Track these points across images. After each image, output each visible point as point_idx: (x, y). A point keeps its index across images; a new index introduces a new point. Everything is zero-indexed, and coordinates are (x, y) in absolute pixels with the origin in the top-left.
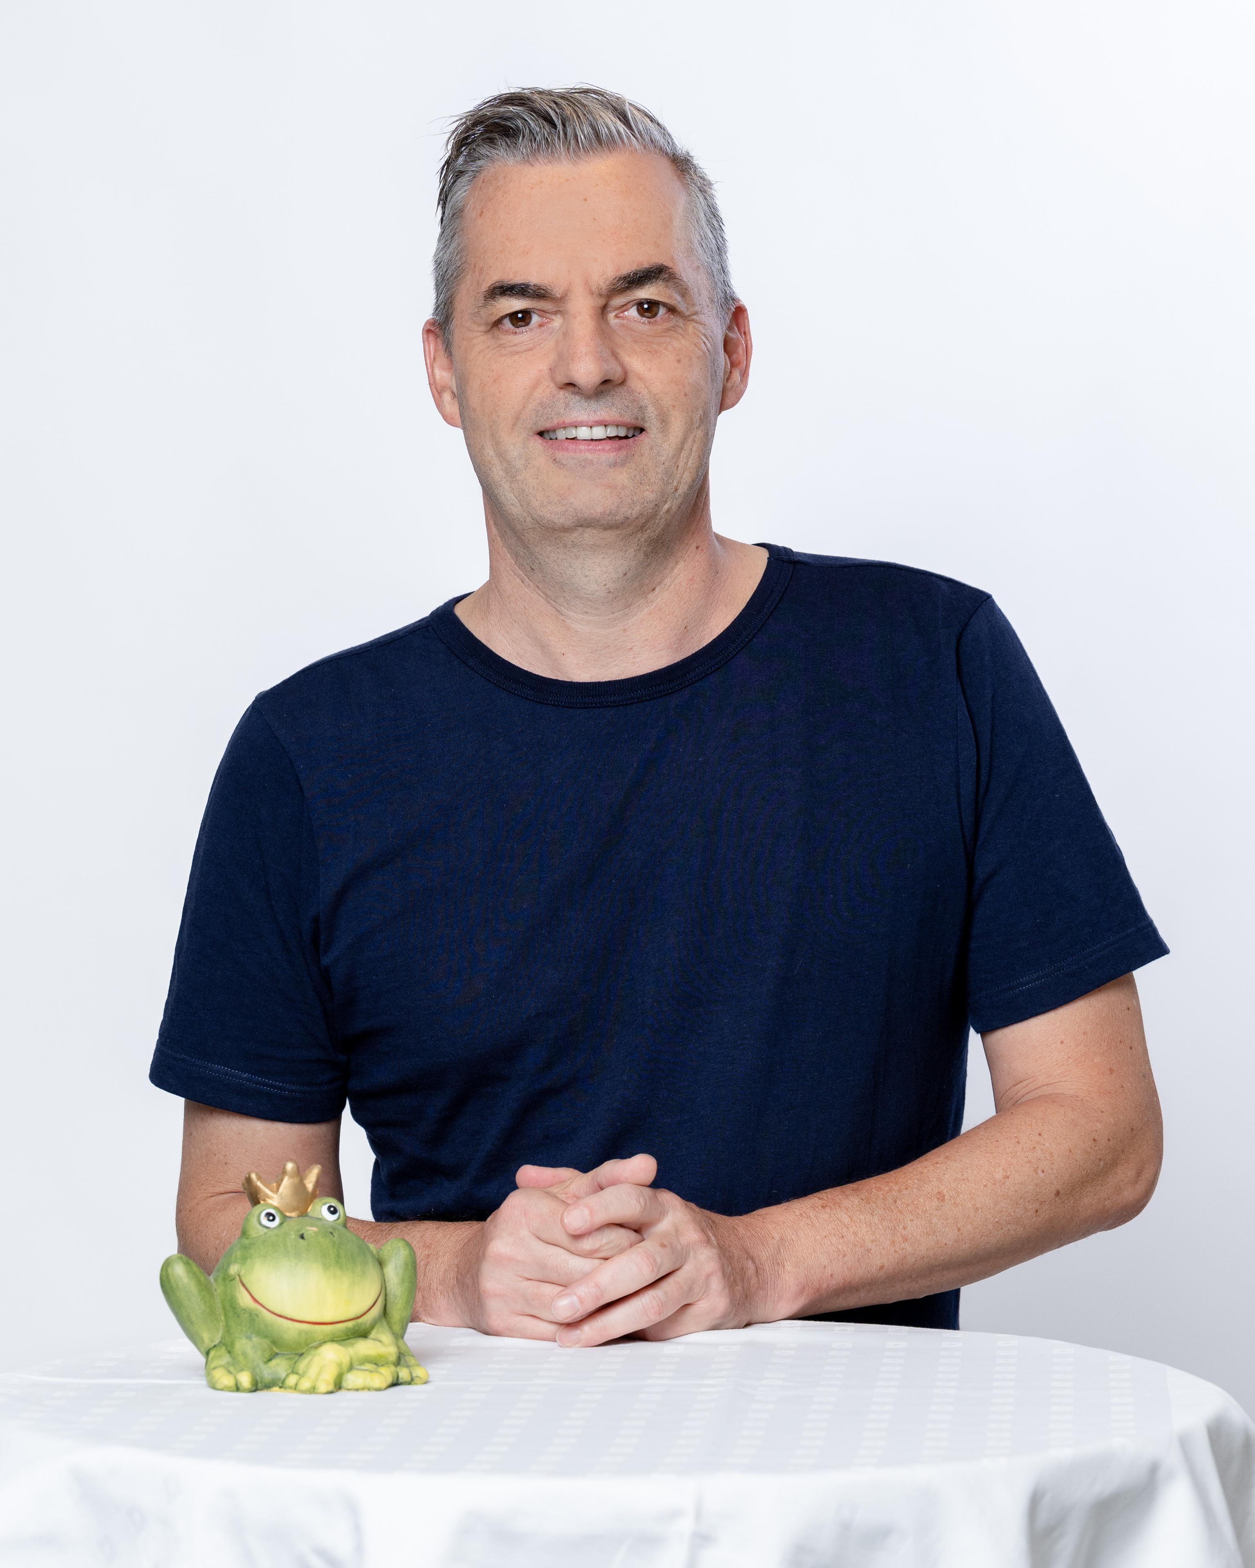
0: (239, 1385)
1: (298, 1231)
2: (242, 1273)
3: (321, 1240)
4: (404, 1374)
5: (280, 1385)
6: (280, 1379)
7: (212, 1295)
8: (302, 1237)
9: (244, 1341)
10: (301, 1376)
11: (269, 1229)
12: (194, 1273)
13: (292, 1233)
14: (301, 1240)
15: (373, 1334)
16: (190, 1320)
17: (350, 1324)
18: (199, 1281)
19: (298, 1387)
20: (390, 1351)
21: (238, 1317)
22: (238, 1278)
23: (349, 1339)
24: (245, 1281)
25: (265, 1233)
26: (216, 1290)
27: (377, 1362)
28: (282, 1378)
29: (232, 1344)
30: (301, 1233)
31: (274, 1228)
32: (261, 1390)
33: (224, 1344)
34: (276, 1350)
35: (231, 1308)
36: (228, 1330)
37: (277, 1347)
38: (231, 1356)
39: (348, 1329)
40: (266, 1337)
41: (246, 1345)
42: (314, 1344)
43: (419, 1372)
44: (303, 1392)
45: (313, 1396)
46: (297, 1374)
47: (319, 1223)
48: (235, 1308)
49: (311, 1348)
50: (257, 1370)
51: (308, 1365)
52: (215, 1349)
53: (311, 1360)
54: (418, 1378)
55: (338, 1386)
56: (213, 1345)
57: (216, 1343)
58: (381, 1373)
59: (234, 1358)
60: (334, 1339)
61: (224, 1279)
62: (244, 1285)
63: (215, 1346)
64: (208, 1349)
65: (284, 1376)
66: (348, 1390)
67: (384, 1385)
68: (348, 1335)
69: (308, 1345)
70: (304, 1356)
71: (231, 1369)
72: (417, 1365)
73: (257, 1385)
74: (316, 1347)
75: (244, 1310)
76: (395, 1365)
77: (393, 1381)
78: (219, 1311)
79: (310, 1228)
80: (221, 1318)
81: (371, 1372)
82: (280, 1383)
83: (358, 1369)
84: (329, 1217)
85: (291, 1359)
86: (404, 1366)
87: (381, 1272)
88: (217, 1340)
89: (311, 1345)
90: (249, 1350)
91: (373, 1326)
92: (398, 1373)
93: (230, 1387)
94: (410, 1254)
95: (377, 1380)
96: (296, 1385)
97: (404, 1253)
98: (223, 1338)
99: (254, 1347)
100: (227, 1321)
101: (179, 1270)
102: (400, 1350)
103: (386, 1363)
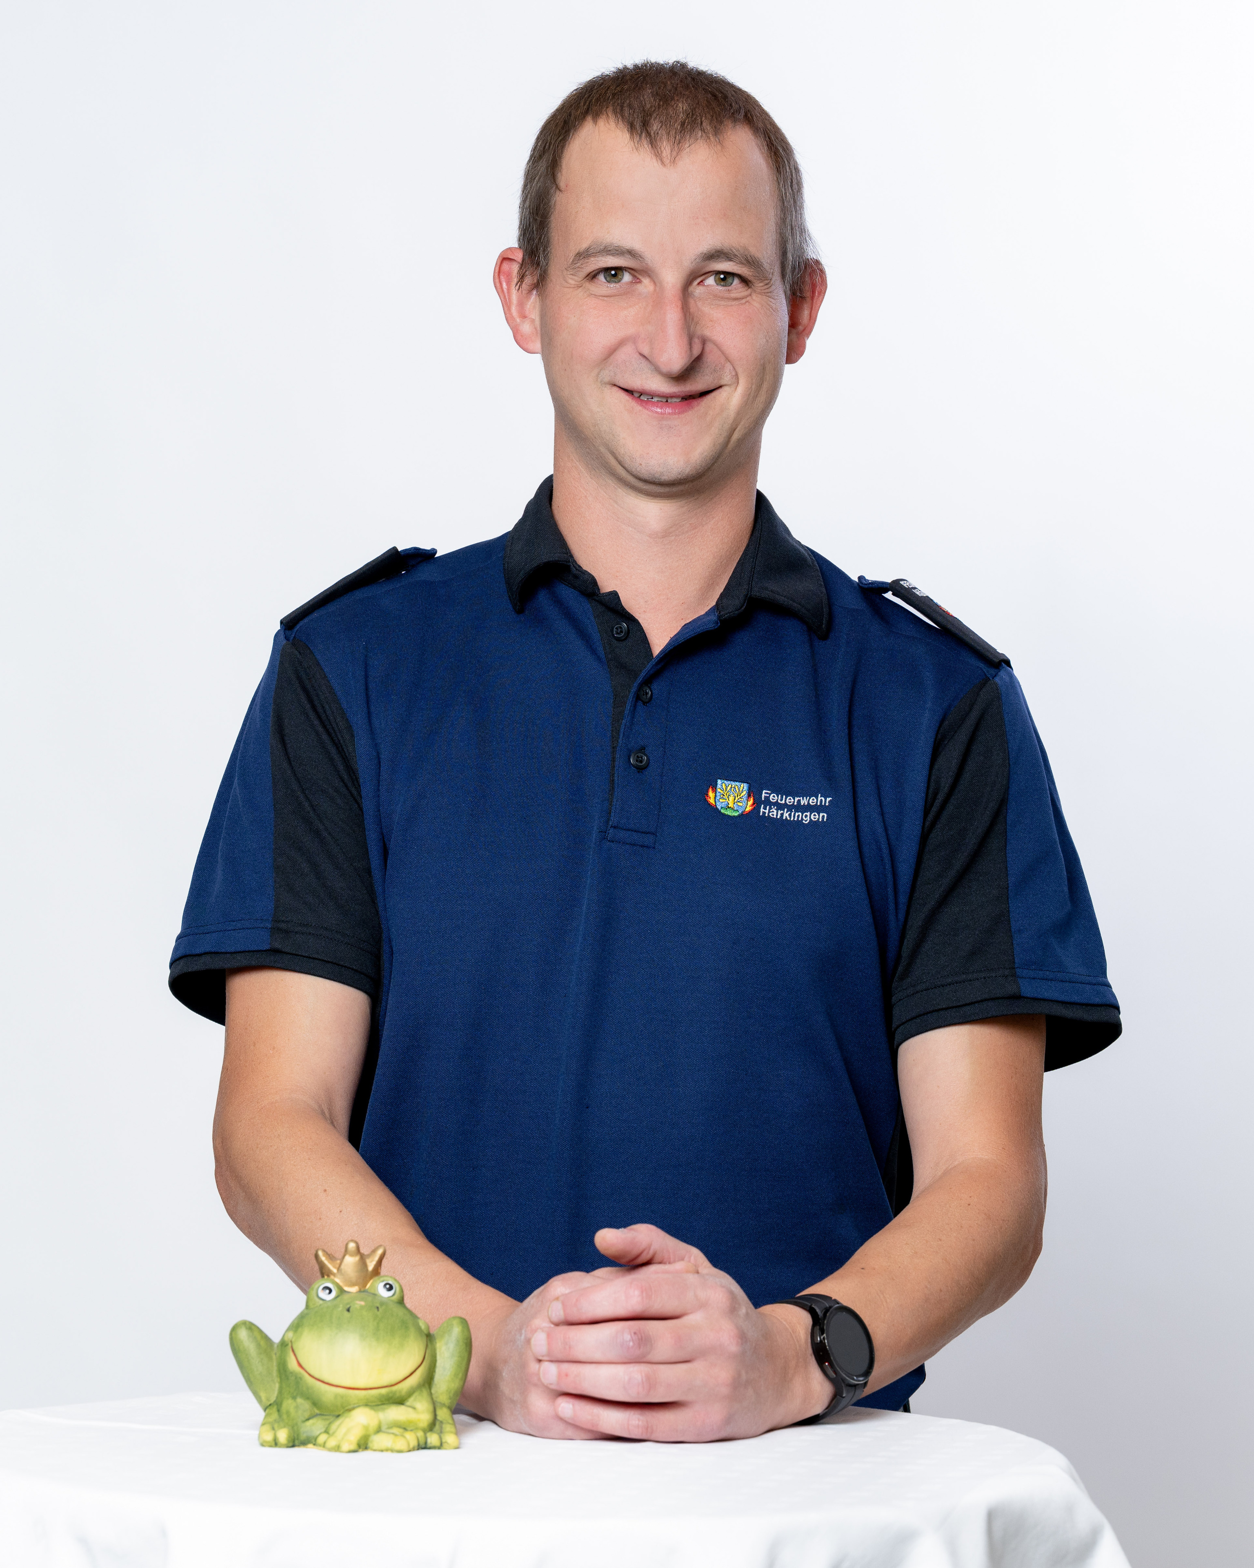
0: (277, 1441)
1: (348, 1304)
2: (293, 1340)
3: (364, 1313)
4: (433, 1439)
5: (314, 1442)
6: (313, 1437)
8: (348, 1310)
9: (291, 1402)
10: (331, 1435)
11: (325, 1302)
12: (255, 1338)
13: (341, 1306)
14: (346, 1313)
15: (410, 1402)
16: (249, 1380)
17: (384, 1391)
18: (259, 1346)
19: (327, 1445)
20: (425, 1418)
21: (288, 1379)
22: (290, 1345)
23: (383, 1404)
24: (294, 1348)
25: (320, 1305)
27: (404, 1427)
28: (316, 1437)
29: (282, 1403)
30: (348, 1306)
31: (329, 1301)
32: (299, 1446)
33: (277, 1404)
34: (317, 1411)
35: (283, 1371)
36: (280, 1390)
37: (317, 1408)
38: (279, 1414)
39: (382, 1396)
40: (309, 1400)
41: (292, 1406)
42: (349, 1407)
43: (451, 1439)
44: (330, 1450)
45: (337, 1454)
46: (328, 1433)
47: (370, 1299)
48: (285, 1371)
49: (347, 1410)
50: (295, 1428)
51: (340, 1426)
52: (270, 1407)
53: (343, 1422)
54: (446, 1444)
56: (269, 1403)
57: (272, 1402)
58: (406, 1438)
59: (280, 1416)
60: (370, 1404)
61: (283, 1346)
62: (293, 1351)
63: (270, 1405)
64: (265, 1407)
65: (318, 1433)
66: (375, 1450)
67: (408, 1448)
68: (382, 1401)
70: (340, 1417)
72: (451, 1432)
73: (294, 1441)
74: (350, 1410)
75: (291, 1373)
76: (425, 1431)
77: (419, 1445)
78: (275, 1373)
79: (358, 1302)
80: (277, 1380)
81: (396, 1435)
82: (313, 1441)
83: (384, 1432)
84: (384, 1293)
85: (327, 1419)
86: (435, 1432)
87: (427, 1346)
88: (273, 1399)
89: (347, 1408)
90: (292, 1410)
91: (411, 1393)
92: (426, 1438)
93: (269, 1442)
94: (463, 1331)
95: (400, 1444)
96: (325, 1443)
97: (457, 1330)
98: (277, 1397)
99: (297, 1407)
100: (281, 1383)
101: (243, 1334)
102: (439, 1418)
103: (415, 1429)
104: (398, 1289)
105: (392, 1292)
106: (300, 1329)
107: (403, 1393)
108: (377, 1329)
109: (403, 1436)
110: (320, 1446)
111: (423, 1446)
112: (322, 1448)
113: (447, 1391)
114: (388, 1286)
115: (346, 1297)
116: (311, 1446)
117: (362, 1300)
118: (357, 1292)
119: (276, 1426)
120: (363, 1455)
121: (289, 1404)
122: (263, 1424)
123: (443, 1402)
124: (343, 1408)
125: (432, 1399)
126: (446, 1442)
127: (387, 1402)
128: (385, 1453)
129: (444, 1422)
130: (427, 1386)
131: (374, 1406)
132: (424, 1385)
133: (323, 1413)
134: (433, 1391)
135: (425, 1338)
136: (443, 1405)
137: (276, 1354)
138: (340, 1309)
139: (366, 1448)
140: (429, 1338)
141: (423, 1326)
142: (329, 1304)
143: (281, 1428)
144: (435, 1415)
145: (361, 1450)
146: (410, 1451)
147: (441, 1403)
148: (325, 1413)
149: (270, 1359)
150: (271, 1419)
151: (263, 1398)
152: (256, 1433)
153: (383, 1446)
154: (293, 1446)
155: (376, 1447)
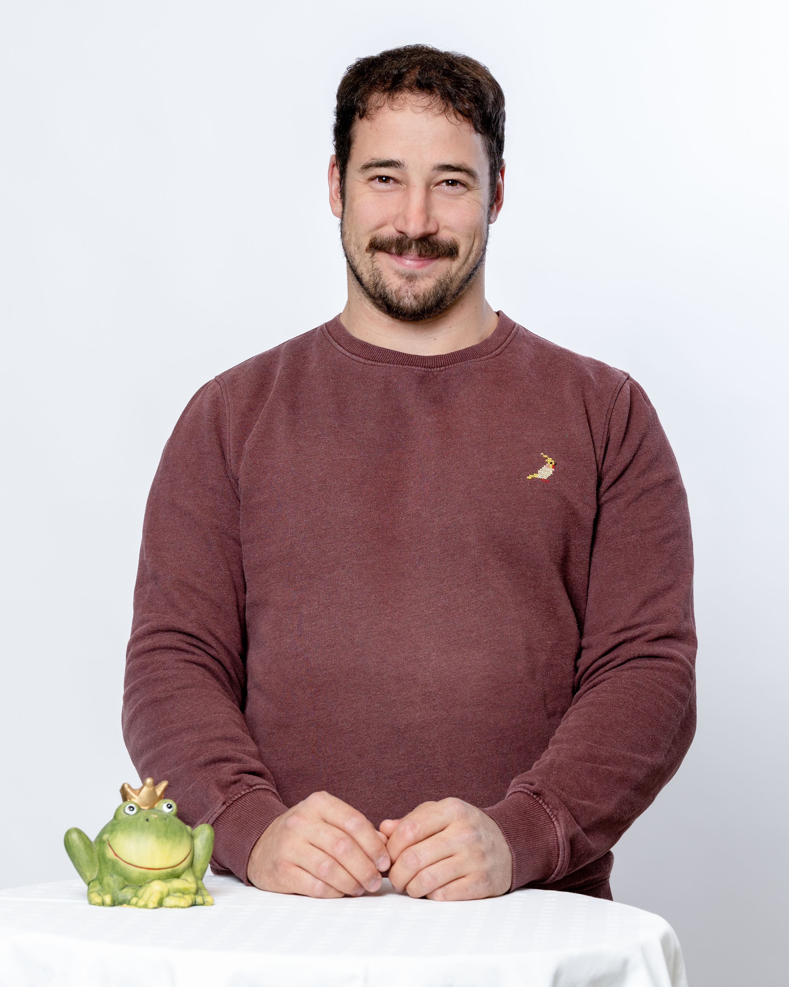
0: (104, 902)
1: (147, 817)
2: (110, 839)
3: (158, 822)
4: (199, 899)
5: (128, 903)
6: (127, 900)
7: (92, 851)
8: (146, 820)
9: (109, 877)
10: (140, 898)
11: (131, 816)
12: (81, 839)
13: (142, 818)
14: (146, 822)
15: (183, 876)
16: (79, 865)
17: (169, 870)
19: (137, 904)
20: (192, 886)
21: (106, 864)
22: (107, 842)
23: (168, 878)
24: (111, 844)
25: (127, 817)
26: (95, 848)
27: (183, 892)
28: (129, 899)
29: (102, 879)
31: (134, 815)
32: (117, 905)
33: (98, 879)
34: (127, 883)
35: (103, 859)
36: (100, 871)
37: (127, 882)
38: (101, 886)
39: (168, 873)
40: (121, 876)
41: (110, 880)
42: (148, 881)
43: (208, 899)
44: (140, 907)
46: (137, 897)
47: (159, 813)
48: (105, 859)
49: (147, 882)
50: (115, 894)
51: (144, 893)
52: (93, 882)
53: (146, 890)
55: (160, 904)
56: (92, 879)
57: (94, 878)
58: (185, 899)
59: (103, 887)
60: (160, 878)
61: (100, 842)
62: (110, 846)
63: (93, 880)
64: (89, 882)
65: (130, 897)
66: (167, 907)
67: (186, 905)
68: (168, 876)
69: (144, 881)
70: (142, 887)
71: (101, 893)
72: (208, 895)
73: (114, 903)
74: (149, 882)
75: (110, 860)
77: (192, 903)
78: (96, 860)
79: (152, 816)
80: (97, 864)
81: (180, 897)
83: (172, 896)
84: (168, 810)
85: (135, 888)
86: (200, 896)
88: (94, 877)
89: (146, 881)
90: (111, 883)
91: (183, 872)
92: (195, 899)
95: (183, 903)
97: (207, 832)
98: (98, 875)
99: (114, 881)
100: (100, 866)
101: (75, 836)
102: (199, 886)
103: (189, 893)
104: (175, 808)
105: (172, 809)
106: (114, 833)
107: (180, 871)
108: (166, 832)
109: (183, 897)
110: (133, 905)
111: (194, 904)
112: (134, 906)
113: (200, 869)
114: (169, 806)
115: (143, 812)
116: (125, 905)
117: (155, 814)
121: (108, 880)
125: (194, 875)
126: (207, 901)
127: (171, 877)
128: (173, 909)
129: (202, 889)
131: (164, 879)
132: (190, 865)
133: (131, 884)
134: (194, 870)
135: (190, 837)
138: (142, 820)
142: (133, 817)
143: (105, 894)
144: (197, 884)
145: (159, 907)
147: (198, 877)
151: (88, 877)
153: (172, 905)
154: (114, 905)
155: (167, 905)
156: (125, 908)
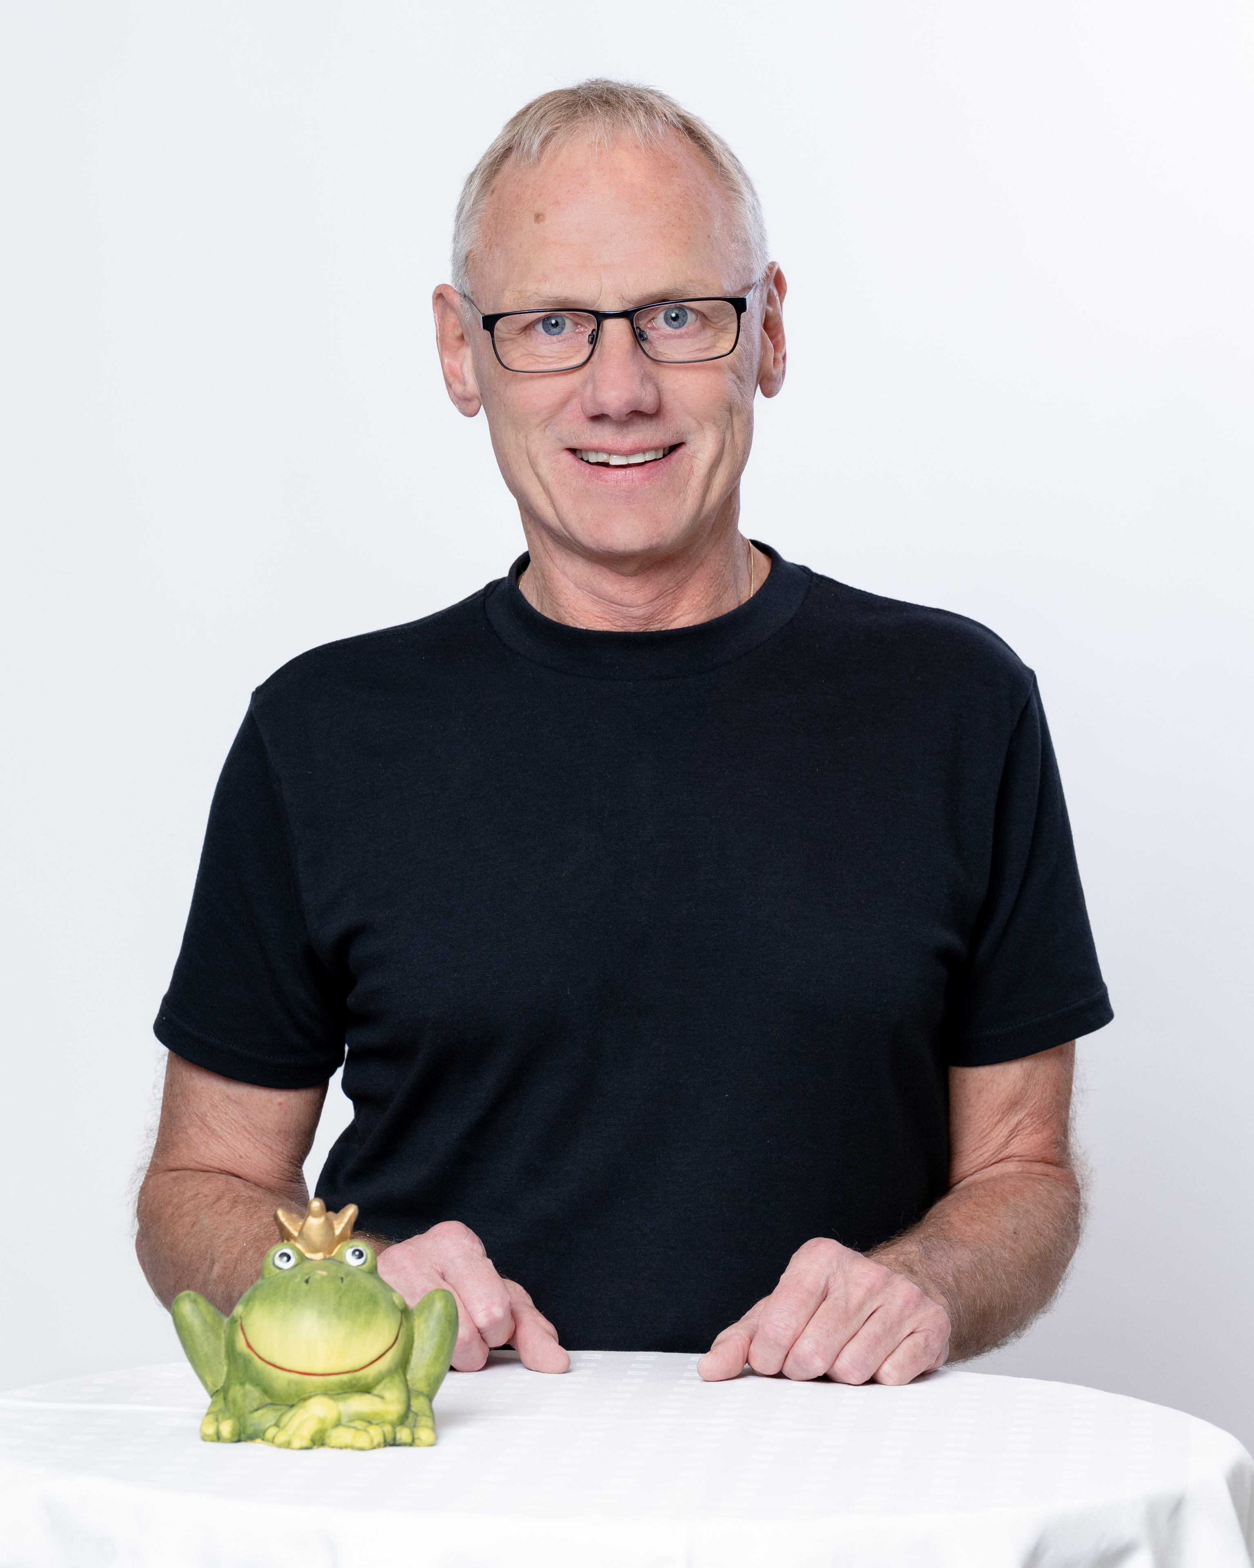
0: (220, 1435)
3: (325, 1285)
4: (404, 1434)
5: (263, 1437)
9: (239, 1388)
10: (281, 1429)
11: (281, 1271)
12: (200, 1312)
19: (274, 1440)
20: (394, 1409)
21: (236, 1360)
23: (345, 1393)
29: (228, 1390)
33: (224, 1390)
36: (229, 1375)
37: (268, 1397)
40: (259, 1387)
41: (240, 1393)
42: (305, 1396)
46: (279, 1426)
48: (234, 1352)
49: (301, 1400)
50: (242, 1420)
51: (292, 1418)
52: (216, 1394)
53: (296, 1413)
58: (371, 1432)
59: (226, 1404)
60: (329, 1392)
61: (231, 1320)
62: (243, 1328)
63: (217, 1391)
64: (212, 1394)
68: (344, 1389)
70: (294, 1407)
72: (427, 1427)
73: (240, 1435)
74: (305, 1399)
75: (240, 1354)
76: (394, 1425)
77: (385, 1441)
78: (223, 1354)
79: (319, 1272)
80: (224, 1362)
81: (358, 1430)
82: (261, 1435)
83: (345, 1426)
84: (353, 1261)
85: (278, 1410)
86: (407, 1427)
87: (401, 1324)
88: (220, 1384)
89: (302, 1397)
90: (239, 1399)
91: (379, 1380)
92: (395, 1433)
93: (210, 1436)
94: (446, 1307)
95: (362, 1440)
96: (274, 1438)
97: (439, 1305)
98: (225, 1383)
99: (245, 1395)
100: (229, 1365)
101: (187, 1308)
102: (413, 1409)
103: (381, 1423)
104: (369, 1257)
105: (362, 1260)
107: (370, 1380)
108: (339, 1303)
109: (366, 1431)
110: (268, 1441)
111: (392, 1443)
112: (270, 1444)
113: (425, 1377)
114: (357, 1253)
115: (307, 1265)
116: (259, 1440)
117: (324, 1269)
118: (321, 1260)
119: (220, 1417)
120: (318, 1452)
121: (236, 1391)
122: (207, 1414)
123: (420, 1390)
124: (298, 1397)
125: (407, 1386)
126: (418, 1438)
127: (350, 1390)
128: (344, 1451)
129: (420, 1413)
130: (400, 1371)
131: (334, 1394)
132: (396, 1370)
133: (274, 1402)
134: (408, 1377)
135: (398, 1315)
136: (420, 1393)
137: (225, 1332)
138: (297, 1280)
139: (323, 1444)
140: (405, 1313)
141: (397, 1302)
142: (286, 1273)
143: (227, 1419)
144: (409, 1406)
145: (316, 1447)
146: (374, 1448)
147: (417, 1391)
148: (277, 1403)
149: (218, 1337)
150: (215, 1409)
151: (209, 1383)
152: (197, 1423)
153: (342, 1443)
154: (239, 1441)
155: (333, 1443)
156: (258, 1445)
